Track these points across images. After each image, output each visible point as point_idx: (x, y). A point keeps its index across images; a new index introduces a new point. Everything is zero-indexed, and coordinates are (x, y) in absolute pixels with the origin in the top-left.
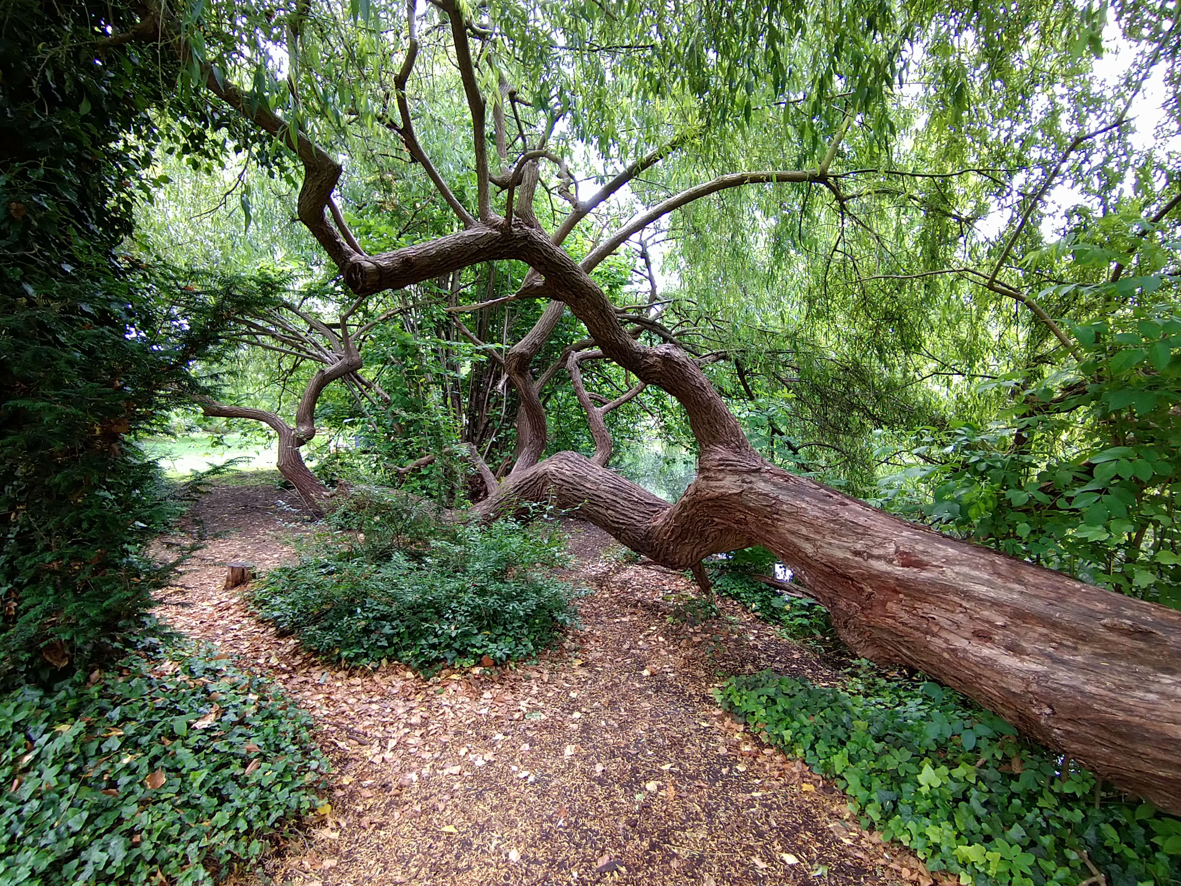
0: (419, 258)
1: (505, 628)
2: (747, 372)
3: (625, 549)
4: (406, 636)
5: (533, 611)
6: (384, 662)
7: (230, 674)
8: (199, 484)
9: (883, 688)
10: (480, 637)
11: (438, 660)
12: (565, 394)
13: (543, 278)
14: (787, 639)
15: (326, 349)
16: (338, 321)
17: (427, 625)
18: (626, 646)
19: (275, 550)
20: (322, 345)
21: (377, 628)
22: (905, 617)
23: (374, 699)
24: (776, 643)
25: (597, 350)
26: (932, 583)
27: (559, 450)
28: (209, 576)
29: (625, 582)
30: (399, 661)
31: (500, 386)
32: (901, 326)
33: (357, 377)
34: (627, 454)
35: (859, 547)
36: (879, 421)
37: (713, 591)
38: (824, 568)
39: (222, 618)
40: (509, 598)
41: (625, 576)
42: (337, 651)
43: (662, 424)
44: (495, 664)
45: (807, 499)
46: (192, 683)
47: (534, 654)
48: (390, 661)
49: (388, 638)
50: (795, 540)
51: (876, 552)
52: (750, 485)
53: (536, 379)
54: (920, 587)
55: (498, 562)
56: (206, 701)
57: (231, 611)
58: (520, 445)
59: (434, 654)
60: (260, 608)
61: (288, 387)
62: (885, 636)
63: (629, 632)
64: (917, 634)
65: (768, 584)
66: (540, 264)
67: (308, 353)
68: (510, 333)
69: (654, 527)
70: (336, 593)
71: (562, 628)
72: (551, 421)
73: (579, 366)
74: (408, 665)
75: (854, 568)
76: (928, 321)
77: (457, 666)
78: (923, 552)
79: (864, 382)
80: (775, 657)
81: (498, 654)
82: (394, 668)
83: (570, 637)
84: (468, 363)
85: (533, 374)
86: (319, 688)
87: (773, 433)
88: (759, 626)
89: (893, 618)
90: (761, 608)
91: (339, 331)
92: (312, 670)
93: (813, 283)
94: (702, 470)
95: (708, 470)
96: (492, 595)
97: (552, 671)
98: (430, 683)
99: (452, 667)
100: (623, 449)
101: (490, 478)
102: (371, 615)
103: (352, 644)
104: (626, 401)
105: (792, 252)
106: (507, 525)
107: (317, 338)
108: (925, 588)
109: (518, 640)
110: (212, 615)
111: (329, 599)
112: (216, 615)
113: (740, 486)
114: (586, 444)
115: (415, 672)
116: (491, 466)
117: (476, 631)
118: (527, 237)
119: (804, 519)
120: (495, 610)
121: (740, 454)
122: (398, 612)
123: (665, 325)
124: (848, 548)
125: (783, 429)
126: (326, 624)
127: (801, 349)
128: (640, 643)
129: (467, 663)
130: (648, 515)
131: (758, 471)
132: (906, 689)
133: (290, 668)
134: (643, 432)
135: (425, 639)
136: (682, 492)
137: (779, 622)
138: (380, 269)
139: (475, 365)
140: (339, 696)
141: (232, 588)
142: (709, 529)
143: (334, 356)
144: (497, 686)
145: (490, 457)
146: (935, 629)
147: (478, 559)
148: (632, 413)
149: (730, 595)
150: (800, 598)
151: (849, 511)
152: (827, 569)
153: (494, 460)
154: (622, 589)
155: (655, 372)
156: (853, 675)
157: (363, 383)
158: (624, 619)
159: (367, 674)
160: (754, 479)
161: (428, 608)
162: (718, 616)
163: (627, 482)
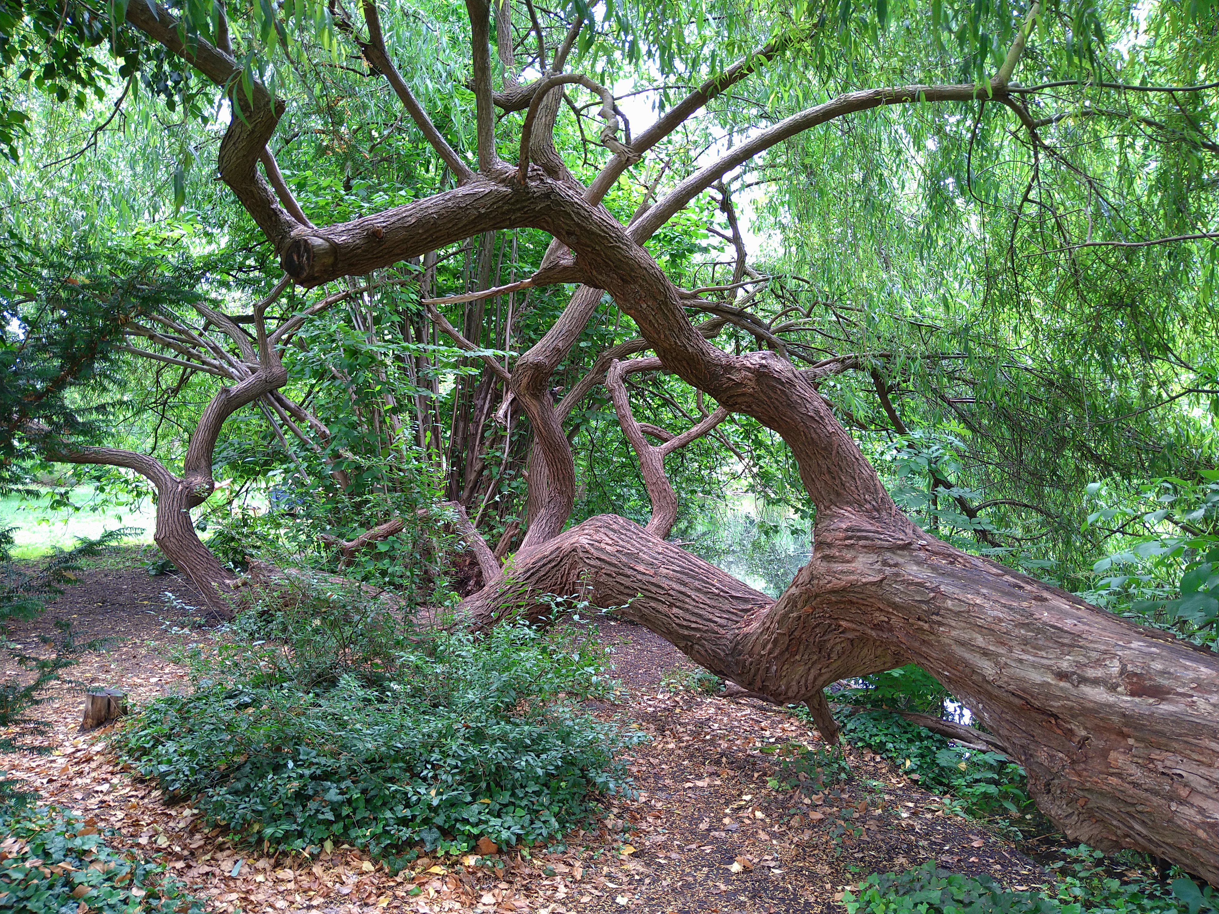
0: (391, 229)
1: (513, 795)
2: (891, 388)
3: (700, 672)
4: (362, 804)
5: (557, 767)
6: (328, 845)
7: (103, 857)
8: (67, 569)
9: (1117, 895)
10: (475, 808)
11: (410, 843)
12: (602, 424)
13: (573, 255)
14: (961, 817)
15: (229, 355)
16: (250, 311)
17: (394, 788)
18: (703, 826)
19: (152, 671)
20: (225, 349)
21: (316, 793)
22: (1136, 773)
23: (314, 903)
24: (944, 824)
25: (651, 356)
26: (1177, 720)
27: (591, 512)
28: (56, 711)
29: (702, 724)
30: (352, 845)
31: (501, 413)
32: (1135, 316)
33: (280, 400)
34: (700, 517)
35: (1065, 665)
36: (1107, 464)
37: (842, 739)
38: (1012, 699)
39: (80, 774)
40: (520, 748)
41: (700, 714)
42: (256, 827)
43: (755, 470)
44: (500, 851)
45: (984, 591)
46: (47, 871)
47: (559, 836)
48: (336, 843)
49: (335, 808)
50: (967, 656)
51: (1091, 673)
52: (895, 570)
53: (557, 401)
54: (1159, 727)
55: (502, 690)
56: (69, 898)
57: (93, 765)
58: (532, 505)
59: (405, 833)
60: (138, 759)
61: (169, 414)
62: (1108, 804)
63: (708, 803)
64: (1156, 800)
65: (931, 729)
66: (569, 233)
67: (204, 363)
68: (517, 329)
69: (746, 636)
70: (255, 737)
71: (602, 796)
72: (580, 466)
73: (624, 381)
74: (365, 851)
75: (1059, 698)
76: (1178, 308)
77: (440, 853)
78: (1163, 673)
79: (1079, 402)
80: (942, 845)
81: (505, 835)
82: (344, 855)
83: (615, 811)
84: (451, 378)
85: (553, 394)
86: (232, 884)
87: (936, 485)
88: (916, 796)
89: (1119, 775)
90: (920, 767)
91: (252, 329)
92: (219, 855)
93: (992, 250)
94: (819, 545)
95: (830, 545)
96: (494, 742)
97: (588, 863)
98: (399, 879)
99: (432, 855)
100: (695, 509)
101: (486, 557)
102: (307, 772)
103: (280, 816)
104: (699, 435)
105: (959, 202)
106: (516, 632)
107: (217, 338)
108: (1166, 729)
109: (534, 814)
110: (64, 770)
111: (243, 746)
112: (72, 770)
113: (880, 571)
114: (634, 502)
115: (375, 862)
116: (487, 537)
117: (469, 799)
118: (550, 194)
119: (980, 622)
120: (498, 766)
121: (879, 520)
122: (349, 767)
123: (760, 314)
124: (1048, 668)
125: (952, 479)
126: (240, 786)
127: (977, 350)
128: (726, 821)
129: (457, 848)
130: (735, 616)
131: (906, 547)
132: (1151, 896)
133: (186, 853)
134: (726, 483)
135: (391, 809)
136: (790, 578)
137: (949, 790)
138: (335, 249)
139: (459, 379)
140: (261, 897)
141: (93, 728)
142: (832, 639)
143: (243, 367)
144: (503, 885)
145: (485, 524)
146: (1184, 793)
147: (470, 684)
148: (707, 453)
149: (869, 746)
150: (984, 752)
151: (1049, 609)
152: (1017, 701)
153: (492, 528)
154: (696, 735)
155: (744, 394)
156: (1064, 872)
157: (287, 408)
158: (699, 783)
159: (302, 864)
160: (901, 560)
161: (395, 761)
162: (850, 779)
163: (700, 563)
